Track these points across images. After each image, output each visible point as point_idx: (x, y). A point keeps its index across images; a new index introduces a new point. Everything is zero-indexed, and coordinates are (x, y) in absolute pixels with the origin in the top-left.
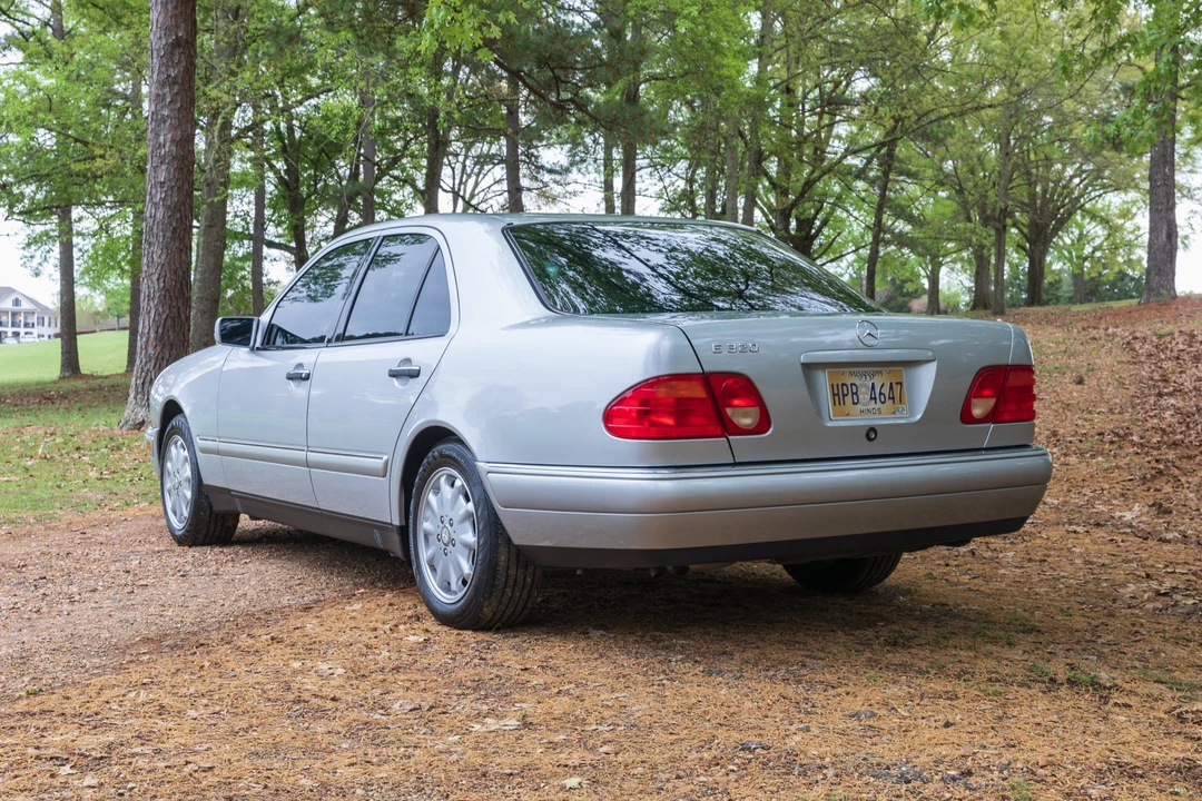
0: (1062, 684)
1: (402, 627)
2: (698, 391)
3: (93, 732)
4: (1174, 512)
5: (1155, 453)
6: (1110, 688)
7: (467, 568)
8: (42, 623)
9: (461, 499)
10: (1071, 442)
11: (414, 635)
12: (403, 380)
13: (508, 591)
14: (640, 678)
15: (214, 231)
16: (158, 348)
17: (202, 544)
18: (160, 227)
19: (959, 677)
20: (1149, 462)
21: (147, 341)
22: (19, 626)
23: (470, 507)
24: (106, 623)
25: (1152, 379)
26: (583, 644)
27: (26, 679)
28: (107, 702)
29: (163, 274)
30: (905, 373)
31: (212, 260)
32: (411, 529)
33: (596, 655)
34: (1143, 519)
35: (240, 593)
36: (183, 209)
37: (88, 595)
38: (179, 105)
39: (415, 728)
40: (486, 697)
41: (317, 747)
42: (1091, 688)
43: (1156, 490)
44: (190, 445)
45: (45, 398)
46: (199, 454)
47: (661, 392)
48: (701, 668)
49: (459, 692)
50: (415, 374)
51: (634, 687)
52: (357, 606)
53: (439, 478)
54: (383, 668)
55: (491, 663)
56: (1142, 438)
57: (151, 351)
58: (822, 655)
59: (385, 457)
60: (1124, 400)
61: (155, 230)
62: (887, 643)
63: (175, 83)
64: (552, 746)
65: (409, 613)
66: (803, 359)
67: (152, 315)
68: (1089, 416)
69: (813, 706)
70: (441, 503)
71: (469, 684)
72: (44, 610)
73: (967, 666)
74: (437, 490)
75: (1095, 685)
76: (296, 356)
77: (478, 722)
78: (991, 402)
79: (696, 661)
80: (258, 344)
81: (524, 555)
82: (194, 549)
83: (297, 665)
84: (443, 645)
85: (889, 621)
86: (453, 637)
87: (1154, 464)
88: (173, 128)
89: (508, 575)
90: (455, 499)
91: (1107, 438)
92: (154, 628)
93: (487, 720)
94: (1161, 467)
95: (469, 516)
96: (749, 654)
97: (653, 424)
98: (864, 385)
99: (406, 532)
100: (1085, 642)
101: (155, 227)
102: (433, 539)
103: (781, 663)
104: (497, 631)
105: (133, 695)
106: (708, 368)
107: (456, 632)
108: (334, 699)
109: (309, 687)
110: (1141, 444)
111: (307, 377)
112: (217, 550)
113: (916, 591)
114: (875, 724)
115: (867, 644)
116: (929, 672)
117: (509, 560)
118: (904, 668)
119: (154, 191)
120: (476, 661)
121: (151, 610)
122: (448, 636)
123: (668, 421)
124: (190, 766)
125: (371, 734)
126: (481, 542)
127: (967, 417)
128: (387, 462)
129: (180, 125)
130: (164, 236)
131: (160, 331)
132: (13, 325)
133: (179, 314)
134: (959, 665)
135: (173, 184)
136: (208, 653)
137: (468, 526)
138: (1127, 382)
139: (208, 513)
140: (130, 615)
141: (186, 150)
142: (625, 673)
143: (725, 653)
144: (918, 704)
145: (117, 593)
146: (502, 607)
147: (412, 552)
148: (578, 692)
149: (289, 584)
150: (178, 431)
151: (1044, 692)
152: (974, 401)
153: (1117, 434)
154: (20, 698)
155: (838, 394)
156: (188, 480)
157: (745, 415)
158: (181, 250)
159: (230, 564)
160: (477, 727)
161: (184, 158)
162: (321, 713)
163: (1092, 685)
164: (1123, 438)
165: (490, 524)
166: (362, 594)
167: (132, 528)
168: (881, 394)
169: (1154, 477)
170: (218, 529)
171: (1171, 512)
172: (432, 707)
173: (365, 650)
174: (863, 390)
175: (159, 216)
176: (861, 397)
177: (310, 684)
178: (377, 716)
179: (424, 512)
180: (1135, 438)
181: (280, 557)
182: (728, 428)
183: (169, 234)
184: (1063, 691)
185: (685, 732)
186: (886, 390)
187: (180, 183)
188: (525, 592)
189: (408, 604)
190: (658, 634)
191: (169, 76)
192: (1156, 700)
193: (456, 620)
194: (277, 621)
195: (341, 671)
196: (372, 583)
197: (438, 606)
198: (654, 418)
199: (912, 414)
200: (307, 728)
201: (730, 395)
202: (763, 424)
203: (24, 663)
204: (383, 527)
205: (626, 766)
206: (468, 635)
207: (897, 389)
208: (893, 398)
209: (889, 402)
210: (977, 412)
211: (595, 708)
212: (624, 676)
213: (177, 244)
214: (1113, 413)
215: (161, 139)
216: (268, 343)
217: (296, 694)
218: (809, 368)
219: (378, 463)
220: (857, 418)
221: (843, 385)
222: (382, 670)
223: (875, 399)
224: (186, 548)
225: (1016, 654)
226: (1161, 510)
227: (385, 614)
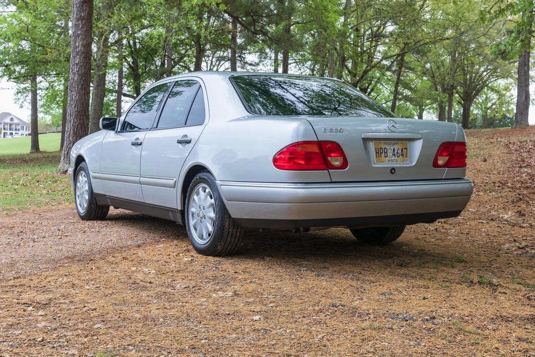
0: (476, 284)
1: (181, 254)
2: (315, 149)
3: (43, 294)
4: (527, 215)
5: (518, 191)
6: (497, 286)
7: (211, 228)
8: (21, 250)
9: (209, 197)
10: (480, 186)
11: (186, 257)
12: (184, 145)
13: (229, 239)
14: (287, 277)
15: (100, 87)
16: (74, 138)
17: (93, 220)
18: (76, 83)
19: (430, 280)
20: (515, 195)
21: (69, 134)
22: (11, 251)
23: (213, 201)
24: (49, 250)
25: (517, 160)
26: (262, 263)
27: (13, 272)
28: (49, 282)
29: (77, 104)
30: (409, 144)
31: (99, 101)
32: (186, 211)
33: (267, 267)
34: (513, 218)
35: (109, 239)
36: (86, 76)
37: (41, 239)
38: (85, 29)
39: (187, 295)
40: (218, 283)
41: (143, 302)
42: (489, 285)
43: (518, 206)
44: (88, 175)
45: (24, 161)
46: (92, 179)
47: (299, 149)
48: (315, 274)
49: (206, 281)
50: (189, 142)
51: (284, 280)
52: (161, 246)
53: (199, 188)
54: (173, 271)
55: (221, 269)
56: (512, 185)
57: (71, 139)
58: (369, 269)
59: (175, 179)
60: (505, 169)
61: (74, 85)
62: (398, 265)
63: (83, 19)
64: (248, 303)
65: (185, 249)
66: (363, 136)
67: (72, 123)
68: (488, 175)
69: (365, 290)
70: (199, 199)
71: (211, 278)
72: (22, 245)
73: (433, 275)
74: (198, 194)
75: (491, 284)
76: (136, 135)
77: (215, 293)
78: (447, 158)
79: (312, 271)
80: (119, 130)
81: (236, 223)
82: (89, 221)
83: (134, 269)
84: (199, 262)
85: (398, 257)
86: (204, 259)
87: (517, 196)
88: (83, 39)
89: (229, 232)
90: (206, 197)
91: (497, 185)
92: (70, 253)
93: (219, 292)
94: (521, 197)
95: (212, 205)
96: (336, 268)
97: (295, 163)
98: (390, 148)
99: (183, 213)
100: (487, 267)
101: (74, 84)
102: (195, 216)
103: (350, 272)
104: (223, 257)
105: (61, 279)
106: (320, 139)
107: (205, 257)
108: (150, 283)
109: (139, 278)
110: (512, 187)
111: (141, 144)
112: (99, 222)
113: (411, 245)
114: (392, 297)
115: (389, 265)
116: (416, 277)
117: (229, 225)
118: (406, 276)
119: (73, 68)
120: (214, 269)
121: (70, 246)
122: (202, 259)
123: (302, 162)
124: (86, 308)
125: (167, 297)
126: (217, 217)
127: (436, 164)
128: (176, 181)
129: (85, 38)
130: (78, 88)
131: (75, 130)
132: (10, 130)
133: (84, 123)
134: (430, 275)
135: (82, 64)
136: (94, 263)
137: (211, 209)
138: (506, 161)
139: (95, 205)
140: (60, 248)
141: (88, 49)
142: (280, 275)
143: (325, 268)
144: (411, 290)
145: (54, 238)
146: (226, 246)
147: (186, 222)
148: (259, 282)
149: (131, 237)
150: (83, 169)
151: (468, 287)
152: (439, 157)
153: (501, 183)
154: (10, 279)
155: (378, 153)
156: (87, 191)
157: (336, 161)
158: (85, 94)
159: (105, 228)
160: (214, 295)
161: (87, 53)
162: (145, 288)
163: (489, 284)
164: (504, 184)
165: (221, 209)
166: (163, 241)
167: (62, 213)
168: (397, 153)
169: (517, 201)
170: (100, 213)
171: (525, 215)
172: (194, 287)
173: (164, 264)
174: (389, 151)
175: (76, 78)
176: (388, 154)
177: (140, 276)
178: (170, 290)
179: (192, 203)
180: (509, 185)
181: (127, 225)
182: (328, 166)
183: (80, 87)
184: (476, 286)
185: (307, 299)
186: (400, 151)
187: (85, 64)
188: (236, 240)
189: (184, 245)
190: (295, 259)
191: (81, 16)
192: (518, 291)
193: (205, 252)
194: (125, 251)
195: (154, 271)
196: (168, 237)
197: (198, 246)
198: (296, 161)
199: (411, 163)
200: (138, 294)
201: (330, 151)
202: (345, 165)
203: (13, 266)
204: (173, 211)
205: (281, 312)
206: (210, 258)
207: (404, 151)
208: (403, 155)
209: (401, 157)
210: (440, 162)
211: (267, 288)
212: (280, 276)
213: (83, 92)
214: (500, 174)
215: (77, 44)
216: (123, 129)
217: (134, 280)
218: (366, 140)
219: (172, 182)
220: (386, 163)
221: (380, 148)
222: (172, 271)
223: (395, 155)
224: (85, 221)
225: (455, 271)
226: (521, 214)
227: (174, 249)
